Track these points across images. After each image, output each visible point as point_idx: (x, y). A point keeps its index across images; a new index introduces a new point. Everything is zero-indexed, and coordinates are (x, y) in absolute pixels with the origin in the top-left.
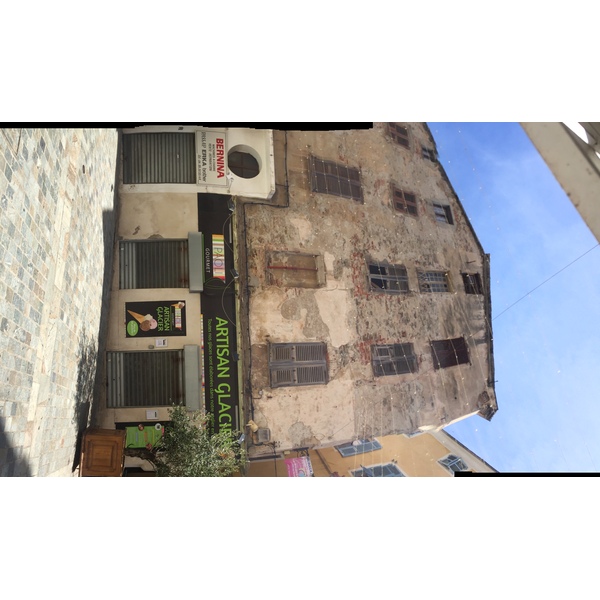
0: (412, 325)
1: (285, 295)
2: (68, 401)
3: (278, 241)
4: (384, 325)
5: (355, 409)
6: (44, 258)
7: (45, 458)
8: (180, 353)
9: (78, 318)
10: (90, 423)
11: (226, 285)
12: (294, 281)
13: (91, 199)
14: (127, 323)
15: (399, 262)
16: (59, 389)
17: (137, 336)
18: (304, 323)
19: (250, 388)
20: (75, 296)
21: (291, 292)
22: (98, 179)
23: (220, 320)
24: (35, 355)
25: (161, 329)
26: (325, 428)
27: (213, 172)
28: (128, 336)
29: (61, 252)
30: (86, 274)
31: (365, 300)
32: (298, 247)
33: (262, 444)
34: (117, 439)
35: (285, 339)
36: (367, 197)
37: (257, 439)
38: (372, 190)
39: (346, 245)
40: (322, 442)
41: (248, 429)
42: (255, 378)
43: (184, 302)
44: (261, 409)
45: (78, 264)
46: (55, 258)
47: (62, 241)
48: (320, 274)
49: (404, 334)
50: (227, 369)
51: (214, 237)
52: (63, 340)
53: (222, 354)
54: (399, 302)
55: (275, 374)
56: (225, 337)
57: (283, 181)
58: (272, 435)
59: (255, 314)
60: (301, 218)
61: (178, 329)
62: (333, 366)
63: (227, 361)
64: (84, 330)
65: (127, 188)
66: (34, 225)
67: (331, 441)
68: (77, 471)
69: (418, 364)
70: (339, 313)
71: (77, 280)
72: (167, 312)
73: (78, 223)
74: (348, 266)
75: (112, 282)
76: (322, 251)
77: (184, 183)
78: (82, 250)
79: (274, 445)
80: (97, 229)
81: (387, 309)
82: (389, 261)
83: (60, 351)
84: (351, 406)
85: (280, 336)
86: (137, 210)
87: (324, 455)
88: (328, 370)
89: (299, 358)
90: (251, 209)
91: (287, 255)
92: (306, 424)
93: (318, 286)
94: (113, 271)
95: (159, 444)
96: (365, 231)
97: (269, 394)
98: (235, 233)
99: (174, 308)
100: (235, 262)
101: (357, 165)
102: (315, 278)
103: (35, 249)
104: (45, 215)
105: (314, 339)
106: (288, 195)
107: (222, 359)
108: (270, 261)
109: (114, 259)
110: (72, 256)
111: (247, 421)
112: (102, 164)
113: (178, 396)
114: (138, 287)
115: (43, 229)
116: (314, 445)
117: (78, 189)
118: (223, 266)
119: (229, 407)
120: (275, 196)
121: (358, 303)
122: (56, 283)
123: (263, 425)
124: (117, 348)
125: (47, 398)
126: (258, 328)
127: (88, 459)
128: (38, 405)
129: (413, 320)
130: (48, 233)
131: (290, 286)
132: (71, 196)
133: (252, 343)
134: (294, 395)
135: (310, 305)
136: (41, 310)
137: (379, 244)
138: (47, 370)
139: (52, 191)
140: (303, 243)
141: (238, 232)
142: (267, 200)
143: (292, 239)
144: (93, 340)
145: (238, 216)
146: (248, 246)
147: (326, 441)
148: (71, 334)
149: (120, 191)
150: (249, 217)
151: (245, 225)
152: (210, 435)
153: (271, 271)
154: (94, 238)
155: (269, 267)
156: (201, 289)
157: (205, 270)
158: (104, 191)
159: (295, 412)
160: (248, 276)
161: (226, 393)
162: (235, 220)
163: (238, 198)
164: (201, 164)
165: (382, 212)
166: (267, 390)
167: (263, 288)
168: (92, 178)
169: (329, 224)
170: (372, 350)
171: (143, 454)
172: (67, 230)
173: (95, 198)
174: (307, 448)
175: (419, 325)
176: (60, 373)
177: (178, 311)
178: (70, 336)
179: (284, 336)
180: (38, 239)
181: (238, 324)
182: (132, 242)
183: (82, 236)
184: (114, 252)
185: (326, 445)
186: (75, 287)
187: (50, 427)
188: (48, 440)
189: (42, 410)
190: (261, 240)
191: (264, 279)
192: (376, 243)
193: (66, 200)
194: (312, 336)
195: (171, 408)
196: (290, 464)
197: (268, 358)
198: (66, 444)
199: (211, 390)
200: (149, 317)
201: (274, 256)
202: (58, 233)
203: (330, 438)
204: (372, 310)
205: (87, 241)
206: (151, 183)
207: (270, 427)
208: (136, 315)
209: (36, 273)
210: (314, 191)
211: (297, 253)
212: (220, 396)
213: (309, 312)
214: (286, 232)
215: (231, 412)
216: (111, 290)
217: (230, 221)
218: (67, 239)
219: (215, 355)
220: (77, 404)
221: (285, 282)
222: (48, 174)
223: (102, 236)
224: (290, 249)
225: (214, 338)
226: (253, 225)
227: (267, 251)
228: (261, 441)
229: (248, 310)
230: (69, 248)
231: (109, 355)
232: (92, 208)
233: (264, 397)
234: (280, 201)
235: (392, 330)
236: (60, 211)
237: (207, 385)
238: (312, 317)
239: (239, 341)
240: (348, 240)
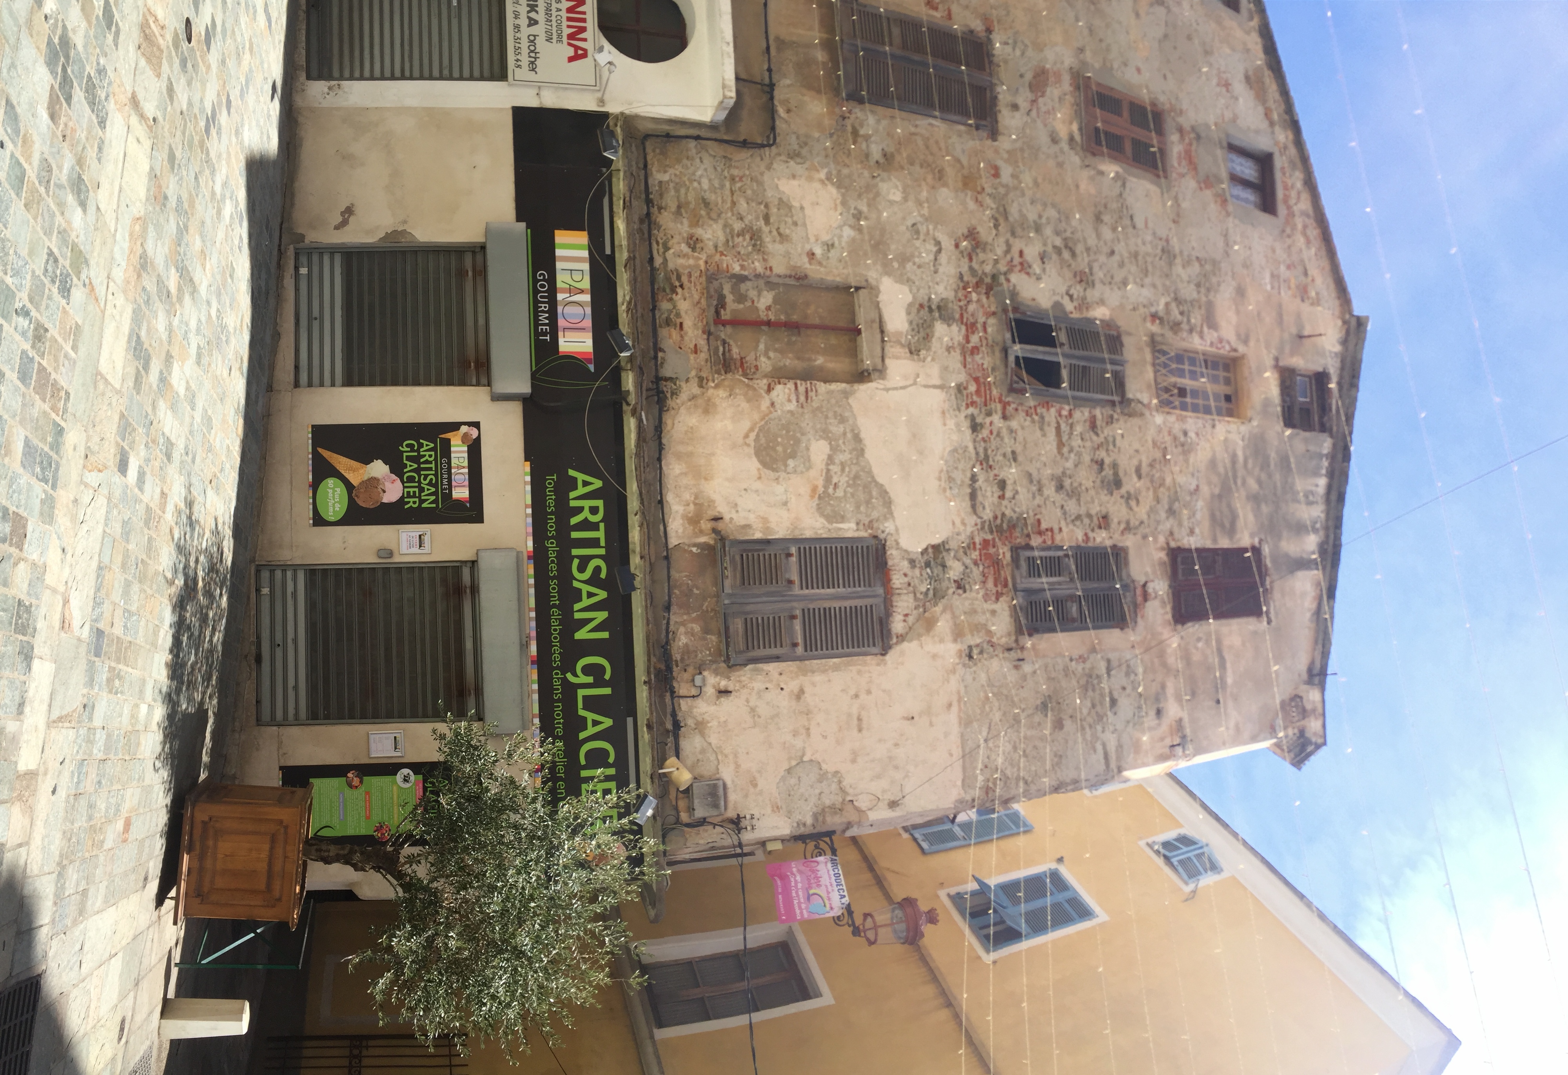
0: (1128, 497)
1: (765, 404)
2: (144, 708)
3: (744, 244)
4: (1050, 490)
5: (966, 722)
6: (65, 291)
7: (73, 875)
8: (466, 572)
9: (172, 471)
10: (211, 767)
11: (595, 376)
12: (789, 362)
13: (211, 121)
14: (315, 486)
15: (1100, 313)
16: (115, 675)
17: (345, 521)
18: (820, 482)
19: (669, 669)
20: (162, 405)
21: (782, 392)
22: (231, 63)
23: (580, 477)
24: (41, 579)
25: (412, 503)
26: (878, 777)
27: (554, 45)
28: (319, 521)
29: (119, 274)
30: (194, 341)
31: (996, 418)
32: (804, 263)
33: (703, 822)
34: (285, 814)
35: (767, 529)
36: (1008, 120)
37: (691, 809)
38: (1023, 99)
39: (943, 258)
40: (873, 816)
41: (664, 783)
42: (682, 640)
43: (477, 425)
44: (701, 726)
45: (171, 313)
46: (101, 291)
47: (123, 243)
48: (867, 343)
49: (1104, 521)
50: (601, 616)
51: (561, 237)
52: (126, 535)
53: (587, 575)
54: (1093, 426)
55: (737, 625)
56: (595, 527)
57: (759, 70)
58: (732, 797)
59: (679, 457)
60: (810, 179)
61: (459, 503)
62: (903, 604)
63: (602, 595)
64: (190, 504)
65: (317, 90)
66: (34, 191)
67: (897, 813)
68: (169, 904)
69: (1136, 606)
70: (921, 453)
71: (169, 359)
72: (428, 456)
73: (172, 188)
74: (948, 319)
75: (272, 367)
76: (872, 275)
77: (472, 78)
78: (184, 273)
79: (736, 823)
80: (228, 210)
81: (1060, 445)
82: (1069, 306)
83: (116, 567)
84: (953, 717)
85: (752, 519)
86: (348, 158)
87: (873, 849)
88: (888, 613)
89: (806, 583)
90: (664, 153)
91: (770, 285)
92: (828, 767)
93: (862, 376)
94: (277, 336)
95: (407, 826)
96: (1001, 216)
97: (724, 684)
98: (621, 225)
99: (447, 444)
100: (622, 308)
101: (977, 26)
102: (854, 352)
103: (38, 264)
104: (68, 162)
105: (849, 529)
106: (772, 112)
107: (585, 588)
108: (721, 303)
109: (279, 298)
110: (151, 287)
111: (660, 761)
112: (244, 19)
113: (462, 693)
114: (349, 382)
115: (61, 205)
116: (849, 825)
117: (170, 90)
118: (588, 323)
119: (608, 722)
120: (734, 114)
121: (975, 427)
122: (104, 366)
123: (706, 770)
124: (286, 556)
125: (78, 703)
126: (687, 496)
127: (201, 870)
128: (51, 724)
129: (1131, 483)
130: (77, 217)
131: (779, 375)
132: (150, 109)
133: (673, 541)
134: (792, 685)
135: (837, 429)
136: (56, 446)
137: (1043, 257)
138: (76, 623)
139: (90, 89)
140: (818, 251)
141: (628, 221)
142: (712, 126)
143: (783, 238)
144: (216, 532)
145: (629, 175)
146: (658, 261)
147: (880, 814)
148: (149, 518)
149: (299, 101)
150: (658, 176)
151: (649, 202)
152: (553, 802)
153: (725, 333)
154: (221, 235)
155: (718, 321)
156: (525, 388)
157: (537, 334)
158: (251, 98)
159: (795, 734)
160: (657, 349)
161: (599, 682)
162: (620, 186)
163: (628, 121)
164: (523, 22)
165: (1051, 163)
166: (716, 673)
167: (702, 382)
168: (213, 58)
169: (897, 196)
170: (1015, 560)
171: (357, 857)
172: (138, 209)
173: (223, 118)
174: (830, 834)
175: (1147, 500)
176: (118, 630)
177: (459, 453)
178: (147, 523)
179: (765, 520)
180: (48, 233)
181: (632, 487)
182: (332, 250)
183: (183, 230)
184: (280, 279)
185: (883, 822)
186: (163, 380)
187: (89, 785)
188: (81, 822)
189: (64, 738)
190: (694, 243)
191: (703, 356)
192: (1032, 252)
193: (134, 120)
194: (843, 519)
195: (442, 727)
196: (784, 878)
197: (719, 581)
198: (136, 832)
199: (557, 675)
200: (379, 469)
201: (735, 290)
202: (109, 217)
203: (893, 804)
204: (1019, 449)
205: (198, 244)
206: (383, 78)
207: (727, 774)
208: (341, 463)
209: (39, 334)
210: (855, 97)
211: (800, 279)
212: (581, 693)
213: (834, 449)
214: (767, 219)
215: (615, 735)
216: (270, 388)
217: (606, 189)
218: (139, 238)
219: (565, 577)
220: (171, 717)
221: (765, 364)
222: (78, 40)
223: (242, 231)
224: (780, 268)
225: (564, 528)
226: (670, 200)
227: (712, 276)
228: (699, 813)
229: (661, 448)
230: (144, 264)
231: (265, 575)
232: (214, 146)
233: (710, 691)
234: (748, 128)
235: (1072, 507)
236: (114, 151)
237: (543, 662)
238: (843, 465)
239: (635, 535)
240: (947, 244)
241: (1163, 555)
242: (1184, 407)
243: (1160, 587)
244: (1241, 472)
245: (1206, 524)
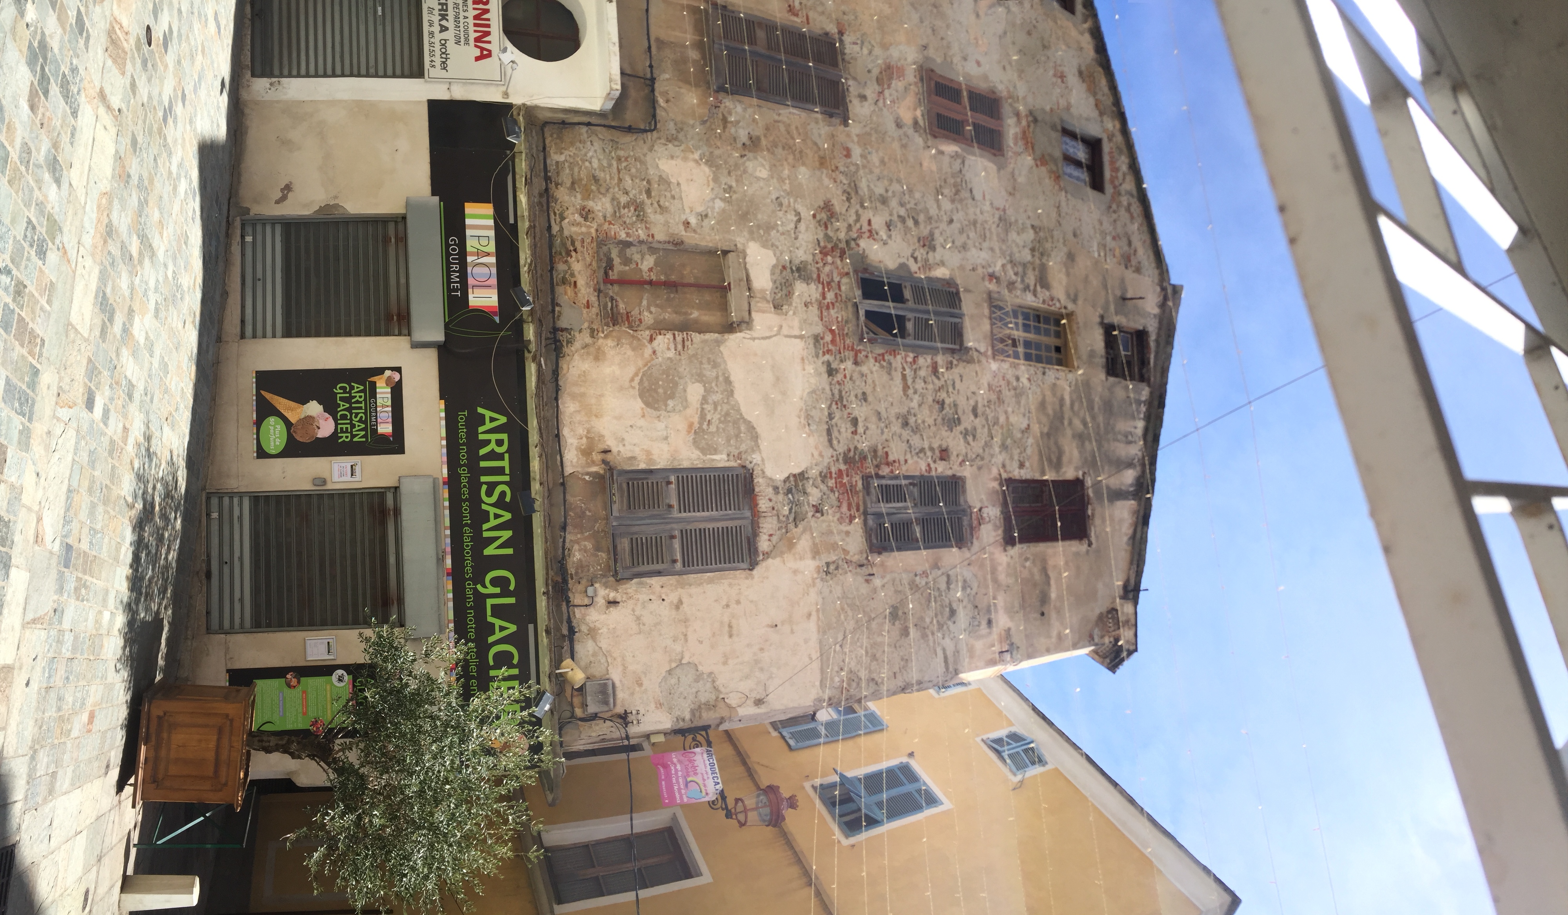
0: (965, 434)
1: (648, 351)
2: (107, 615)
3: (629, 215)
4: (896, 427)
5: (823, 630)
6: (42, 253)
7: (43, 758)
8: (390, 497)
9: (133, 408)
10: (166, 670)
11: (499, 327)
12: (668, 315)
13: (168, 112)
14: (258, 423)
15: (941, 273)
16: (81, 585)
17: (283, 454)
18: (696, 419)
19: (565, 581)
20: (125, 352)
21: (663, 341)
22: (185, 63)
23: (488, 414)
24: (18, 498)
25: (345, 438)
26: (747, 677)
27: (462, 48)
28: (262, 454)
29: (87, 240)
30: (153, 298)
31: (849, 365)
32: (681, 231)
33: (594, 717)
34: (232, 709)
35: (650, 461)
36: (858, 109)
37: (584, 705)
38: (871, 91)
39: (802, 226)
40: (742, 712)
41: (560, 682)
42: (576, 556)
43: (398, 370)
44: (593, 633)
45: (133, 273)
46: (72, 254)
47: (91, 213)
48: (736, 299)
49: (944, 454)
50: (507, 534)
51: (470, 208)
52: (92, 463)
53: (494, 499)
54: (935, 371)
55: (624, 544)
56: (500, 457)
57: (642, 67)
58: (620, 695)
59: (574, 397)
60: (685, 159)
61: (384, 436)
62: (768, 525)
63: (507, 516)
64: (148, 438)
65: (260, 85)
66: (16, 170)
67: (762, 710)
68: (128, 790)
69: (972, 528)
70: (784, 393)
71: (131, 312)
72: (358, 396)
73: (134, 168)
74: (807, 279)
75: (221, 322)
76: (740, 240)
77: (394, 76)
78: (144, 239)
79: (624, 718)
80: (183, 186)
81: (906, 387)
82: (914, 267)
83: (83, 491)
84: (812, 625)
85: (637, 452)
86: (286, 143)
87: (746, 745)
88: (755, 534)
89: (684, 508)
90: (560, 138)
91: (652, 250)
92: (704, 669)
93: (730, 328)
94: (225, 294)
95: (340, 719)
96: (851, 192)
97: (612, 595)
98: (523, 199)
99: (373, 386)
100: (524, 270)
101: (832, 29)
102: (724, 307)
103: (19, 231)
104: (45, 146)
105: (720, 460)
106: (652, 103)
107: (493, 511)
108: (610, 266)
109: (227, 262)
110: (116, 251)
111: (557, 662)
112: (197, 26)
113: (386, 603)
114: (288, 333)
115: (39, 182)
116: (722, 720)
117: (133, 85)
118: (494, 281)
119: (513, 628)
120: (620, 104)
121: (831, 372)
122: (75, 318)
123: (597, 671)
124: (233, 484)
125: (48, 607)
126: (581, 431)
127: (157, 759)
128: (25, 625)
129: (968, 421)
130: (52, 192)
131: (660, 328)
132: (116, 101)
133: (568, 470)
134: (673, 597)
135: (710, 373)
136: (33, 385)
137: (889, 226)
138: (48, 538)
139: (65, 85)
140: (693, 221)
141: (529, 196)
142: (602, 114)
143: (663, 209)
144: (171, 463)
145: (531, 157)
146: (555, 229)
147: (748, 710)
148: (113, 449)
149: (244, 95)
150: (555, 157)
151: (547, 179)
152: (466, 697)
153: (613, 290)
154: (176, 208)
155: (607, 280)
156: (440, 337)
157: (450, 290)
158: (203, 93)
159: (675, 639)
160: (554, 304)
161: (505, 593)
162: (522, 166)
163: (529, 111)
164: (436, 29)
165: (896, 145)
166: (606, 585)
167: (593, 333)
168: (170, 58)
169: (763, 173)
170: (867, 487)
171: (294, 747)
172: (105, 185)
173: (179, 109)
174: (706, 728)
175: (982, 434)
176: (84, 546)
177: (384, 393)
178: (111, 453)
179: (648, 453)
180: (28, 205)
181: (533, 424)
182: (274, 221)
183: (143, 204)
184: (228, 246)
185: (750, 717)
186: (126, 330)
187: (58, 681)
188: (51, 712)
189: (37, 638)
190: (586, 214)
191: (594, 310)
192: (878, 222)
193: (102, 110)
194: (716, 451)
195: (368, 632)
196: (666, 767)
197: (608, 506)
198: (100, 724)
199: (469, 586)
200: (314, 408)
201: (621, 254)
202: (81, 193)
203: (759, 702)
204: (868, 390)
205: (156, 215)
206: (316, 76)
207: (616, 676)
208: (281, 403)
209: (19, 290)
210: (721, 89)
211: (677, 244)
212: (490, 602)
213: (708, 391)
214: (648, 192)
215: (519, 640)
216: (219, 340)
217: (509, 168)
218: (105, 209)
219: (476, 500)
220: (131, 623)
221: (648, 318)
222: (54, 44)
223: (195, 204)
224: (660, 236)
225: (474, 458)
226: (565, 178)
227: (602, 241)
228: (592, 709)
229: (557, 389)
230: (110, 231)
231: (215, 501)
232: (171, 132)
233: (600, 601)
234: (632, 115)
235: (916, 441)
236: (85, 136)
237: (457, 574)
238: (715, 405)
239: (535, 465)
240: (807, 214)
241: (995, 485)
242: (1017, 356)
243: (993, 512)
244: (1067, 413)
245: (1036, 458)
